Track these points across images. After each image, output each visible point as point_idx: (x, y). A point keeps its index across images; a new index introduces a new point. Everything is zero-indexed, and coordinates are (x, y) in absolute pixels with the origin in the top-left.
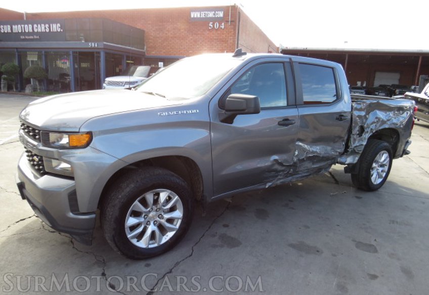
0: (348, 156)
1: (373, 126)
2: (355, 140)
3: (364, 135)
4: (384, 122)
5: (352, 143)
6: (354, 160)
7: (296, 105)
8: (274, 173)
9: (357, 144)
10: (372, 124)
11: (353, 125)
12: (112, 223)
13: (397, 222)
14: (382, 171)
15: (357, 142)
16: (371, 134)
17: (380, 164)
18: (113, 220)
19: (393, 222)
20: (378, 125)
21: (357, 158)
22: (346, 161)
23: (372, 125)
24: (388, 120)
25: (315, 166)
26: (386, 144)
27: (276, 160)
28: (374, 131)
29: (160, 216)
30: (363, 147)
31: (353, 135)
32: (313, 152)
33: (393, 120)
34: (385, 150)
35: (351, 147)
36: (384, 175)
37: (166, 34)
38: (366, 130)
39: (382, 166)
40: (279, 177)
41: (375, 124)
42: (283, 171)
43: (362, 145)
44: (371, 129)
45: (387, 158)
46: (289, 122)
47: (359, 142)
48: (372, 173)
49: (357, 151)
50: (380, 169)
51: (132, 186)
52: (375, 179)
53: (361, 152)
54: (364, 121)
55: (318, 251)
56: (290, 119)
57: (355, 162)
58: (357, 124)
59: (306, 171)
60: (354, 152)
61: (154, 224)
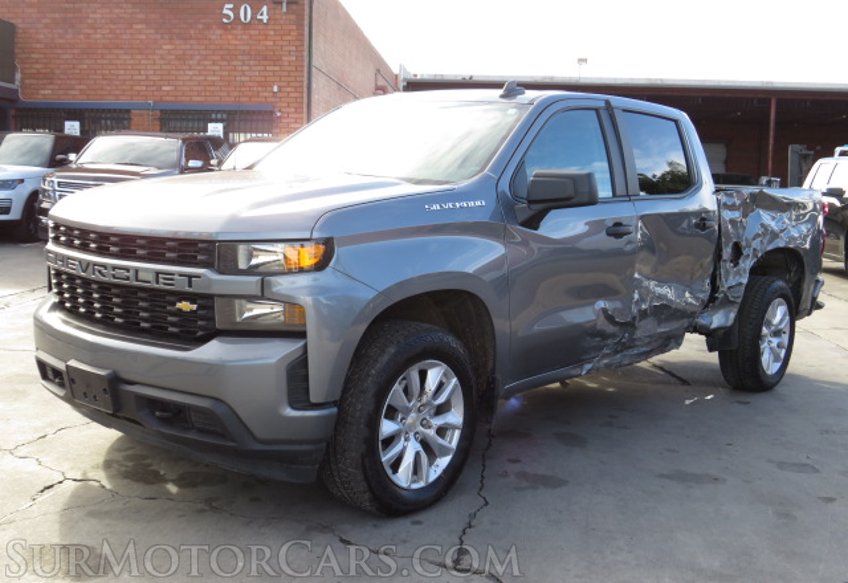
0: (716, 309)
1: (756, 244)
2: (727, 272)
3: (742, 264)
4: (775, 235)
5: (723, 279)
6: (727, 318)
7: (628, 196)
8: (598, 339)
9: (732, 281)
10: (754, 239)
11: (723, 240)
12: (362, 426)
13: (834, 432)
14: (778, 346)
15: (731, 278)
16: (755, 260)
17: (773, 328)
18: (363, 420)
19: (827, 432)
20: (765, 241)
21: (732, 316)
22: (711, 324)
23: (755, 241)
24: (782, 231)
25: (663, 330)
26: (780, 283)
27: (604, 311)
28: (760, 255)
29: (425, 422)
30: (743, 289)
31: (725, 261)
32: (660, 297)
33: (789, 231)
34: (782, 296)
35: (721, 289)
36: (783, 353)
37: (88, 36)
38: (745, 252)
39: (777, 333)
40: (606, 351)
41: (760, 239)
42: (613, 336)
43: (741, 284)
44: (755, 250)
45: (784, 316)
46: (622, 228)
47: (734, 278)
48: (762, 347)
49: (732, 299)
50: (775, 341)
51: (392, 350)
52: (769, 365)
53: (739, 300)
54: (741, 231)
55: (716, 479)
56: (624, 223)
57: (730, 322)
58: (728, 237)
59: (647, 340)
60: (727, 302)
61: (416, 439)
